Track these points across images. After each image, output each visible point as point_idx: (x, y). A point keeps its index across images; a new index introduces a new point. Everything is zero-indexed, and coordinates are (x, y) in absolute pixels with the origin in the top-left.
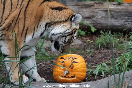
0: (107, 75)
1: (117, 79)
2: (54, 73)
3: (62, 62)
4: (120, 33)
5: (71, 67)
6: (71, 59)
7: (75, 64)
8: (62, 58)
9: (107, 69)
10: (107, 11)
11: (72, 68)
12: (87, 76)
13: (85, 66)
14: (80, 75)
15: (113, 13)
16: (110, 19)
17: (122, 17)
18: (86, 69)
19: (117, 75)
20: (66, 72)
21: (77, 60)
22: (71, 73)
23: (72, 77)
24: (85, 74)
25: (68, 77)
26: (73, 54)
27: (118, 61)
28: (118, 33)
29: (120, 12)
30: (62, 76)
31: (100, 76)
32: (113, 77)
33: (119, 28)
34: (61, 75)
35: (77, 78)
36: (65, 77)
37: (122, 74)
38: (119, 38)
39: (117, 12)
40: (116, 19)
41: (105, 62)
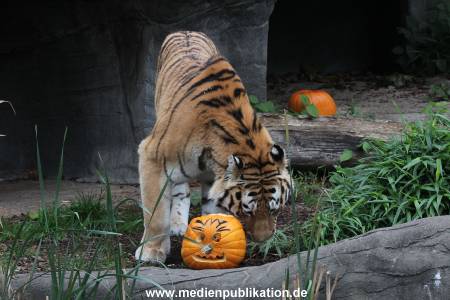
0: (286, 253)
1: (303, 262)
2: (182, 251)
3: (199, 229)
4: (311, 173)
5: (216, 238)
6: (216, 223)
7: (223, 233)
8: (198, 221)
9: (286, 241)
10: (284, 131)
11: (218, 241)
12: (247, 256)
13: (244, 237)
14: (233, 253)
15: (297, 135)
16: (292, 147)
17: (316, 143)
18: (244, 242)
19: (304, 254)
20: (206, 248)
21: (228, 226)
22: (215, 249)
23: (218, 258)
24: (242, 252)
25: (211, 258)
26: (220, 214)
27: (306, 227)
28: (308, 174)
29: (311, 134)
30: (199, 256)
31: (272, 256)
32: (295, 257)
33: (310, 163)
34: (197, 254)
35: (228, 259)
36: (204, 257)
37: (313, 252)
38: (309, 182)
39: (307, 134)
40: (304, 146)
41: (282, 228)
